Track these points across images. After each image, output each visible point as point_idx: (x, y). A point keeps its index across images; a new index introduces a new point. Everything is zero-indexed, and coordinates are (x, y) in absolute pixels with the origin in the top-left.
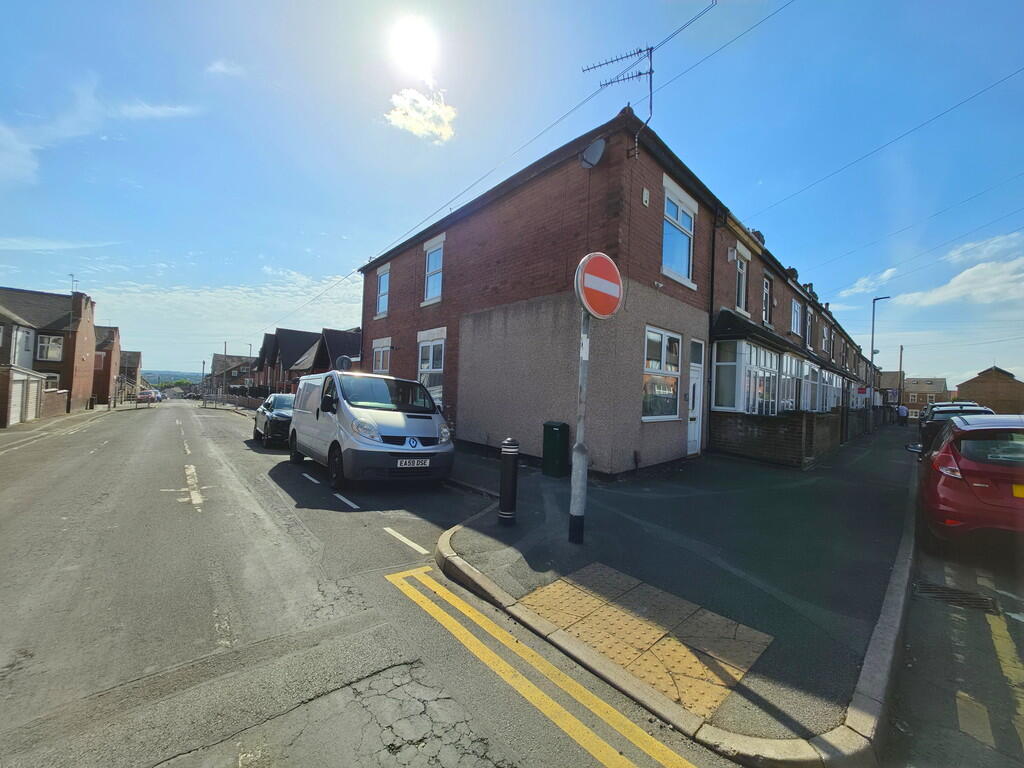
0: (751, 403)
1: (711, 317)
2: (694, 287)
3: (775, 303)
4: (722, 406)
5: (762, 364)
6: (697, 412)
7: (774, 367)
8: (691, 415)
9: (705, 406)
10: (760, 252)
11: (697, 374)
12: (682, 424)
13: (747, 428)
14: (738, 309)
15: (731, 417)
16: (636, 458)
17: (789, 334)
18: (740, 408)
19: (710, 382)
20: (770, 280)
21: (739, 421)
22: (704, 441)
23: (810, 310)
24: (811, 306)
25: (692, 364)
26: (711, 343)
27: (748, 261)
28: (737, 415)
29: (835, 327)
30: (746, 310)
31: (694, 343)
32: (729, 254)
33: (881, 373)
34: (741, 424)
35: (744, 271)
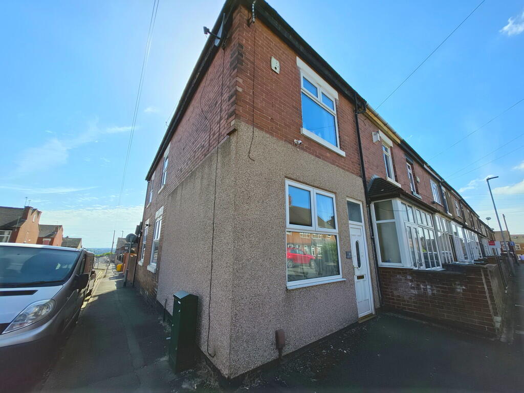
0: (417, 257)
1: (364, 182)
2: (343, 153)
3: (418, 179)
4: (389, 261)
5: (420, 222)
6: (365, 269)
7: (430, 224)
8: (358, 273)
9: (372, 262)
10: (399, 142)
11: (357, 232)
12: (348, 285)
13: (418, 285)
14: (389, 179)
15: (399, 273)
16: (279, 340)
17: (434, 203)
18: (408, 264)
19: (373, 240)
20: (412, 164)
21: (409, 277)
22: (377, 300)
23: (443, 188)
24: (444, 186)
25: (350, 222)
26: (368, 203)
27: (391, 147)
28: (405, 271)
29: (461, 201)
30: (397, 181)
31: (349, 204)
32: (374, 137)
33: (494, 232)
34: (411, 281)
35: (389, 154)
